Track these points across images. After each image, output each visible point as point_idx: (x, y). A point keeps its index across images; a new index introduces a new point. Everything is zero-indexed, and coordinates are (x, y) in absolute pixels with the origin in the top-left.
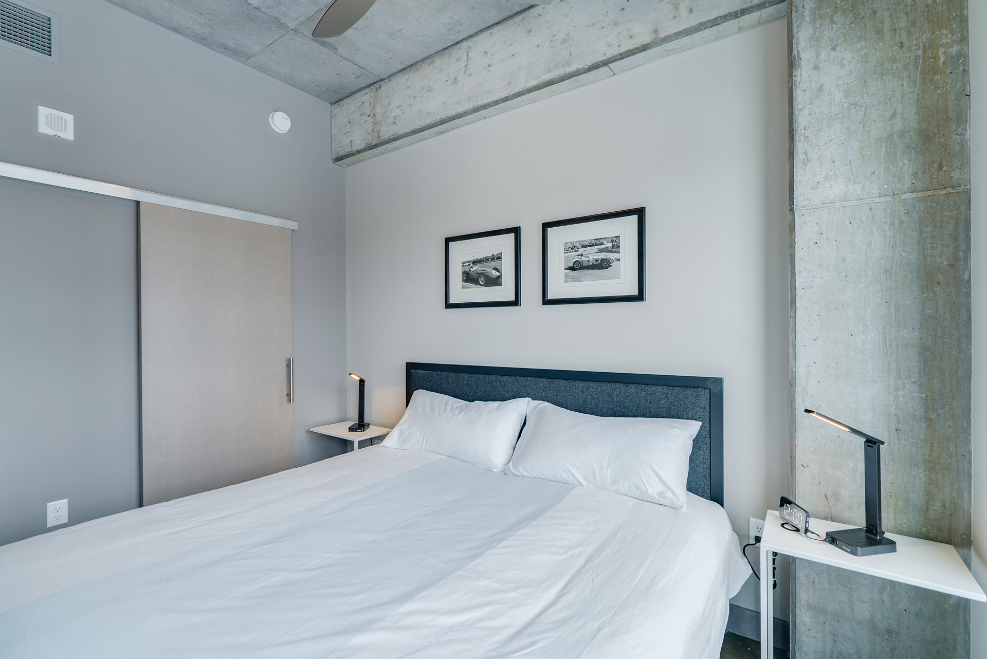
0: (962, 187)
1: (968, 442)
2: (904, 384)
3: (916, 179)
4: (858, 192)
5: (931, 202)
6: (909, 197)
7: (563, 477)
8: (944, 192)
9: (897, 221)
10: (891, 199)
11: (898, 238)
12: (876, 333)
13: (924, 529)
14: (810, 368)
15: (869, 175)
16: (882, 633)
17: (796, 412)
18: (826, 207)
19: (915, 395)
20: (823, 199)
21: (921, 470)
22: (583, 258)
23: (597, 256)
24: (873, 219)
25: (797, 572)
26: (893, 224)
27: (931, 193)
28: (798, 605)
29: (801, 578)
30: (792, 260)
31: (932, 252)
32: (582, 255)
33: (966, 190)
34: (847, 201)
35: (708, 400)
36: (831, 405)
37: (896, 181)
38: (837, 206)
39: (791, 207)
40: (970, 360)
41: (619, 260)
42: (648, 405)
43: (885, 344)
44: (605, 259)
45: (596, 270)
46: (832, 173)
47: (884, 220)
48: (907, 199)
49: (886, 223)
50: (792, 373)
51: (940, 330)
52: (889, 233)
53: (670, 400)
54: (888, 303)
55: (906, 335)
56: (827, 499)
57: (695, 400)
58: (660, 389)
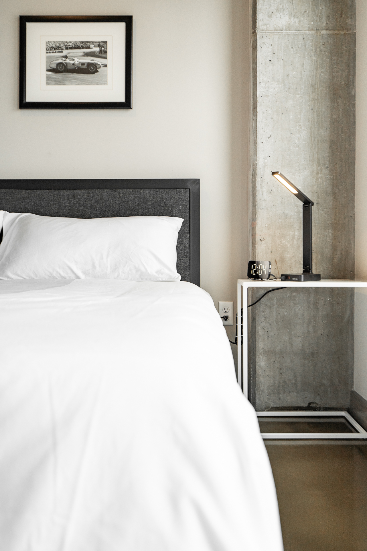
0: (351, 31)
1: (353, 207)
2: (321, 170)
3: (329, 21)
4: (297, 25)
5: (337, 38)
6: (325, 33)
7: (60, 274)
8: (343, 33)
9: (318, 50)
10: (315, 33)
11: (319, 62)
12: (306, 132)
13: (332, 273)
14: (266, 161)
15: (303, 12)
16: (309, 356)
17: (257, 197)
18: (277, 33)
19: (327, 176)
20: (275, 26)
21: (330, 231)
22: (68, 61)
23: (83, 59)
24: (305, 46)
25: (257, 327)
26: (316, 51)
27: (336, 32)
28: (257, 354)
29: (260, 331)
30: (254, 73)
31: (337, 74)
32: (66, 57)
33: (354, 33)
34: (290, 30)
35: (189, 199)
36: (279, 189)
37: (318, 21)
38: (284, 33)
39: (254, 30)
40: (355, 150)
41: (106, 66)
42: (136, 207)
43: (311, 140)
44: (92, 64)
45: (82, 74)
46: (281, 7)
47: (311, 48)
48: (324, 34)
49: (312, 50)
50: (254, 165)
51: (340, 130)
52: (314, 58)
53: (156, 201)
54: (313, 110)
55: (323, 134)
56: (276, 263)
57: (178, 199)
58: (147, 191)
